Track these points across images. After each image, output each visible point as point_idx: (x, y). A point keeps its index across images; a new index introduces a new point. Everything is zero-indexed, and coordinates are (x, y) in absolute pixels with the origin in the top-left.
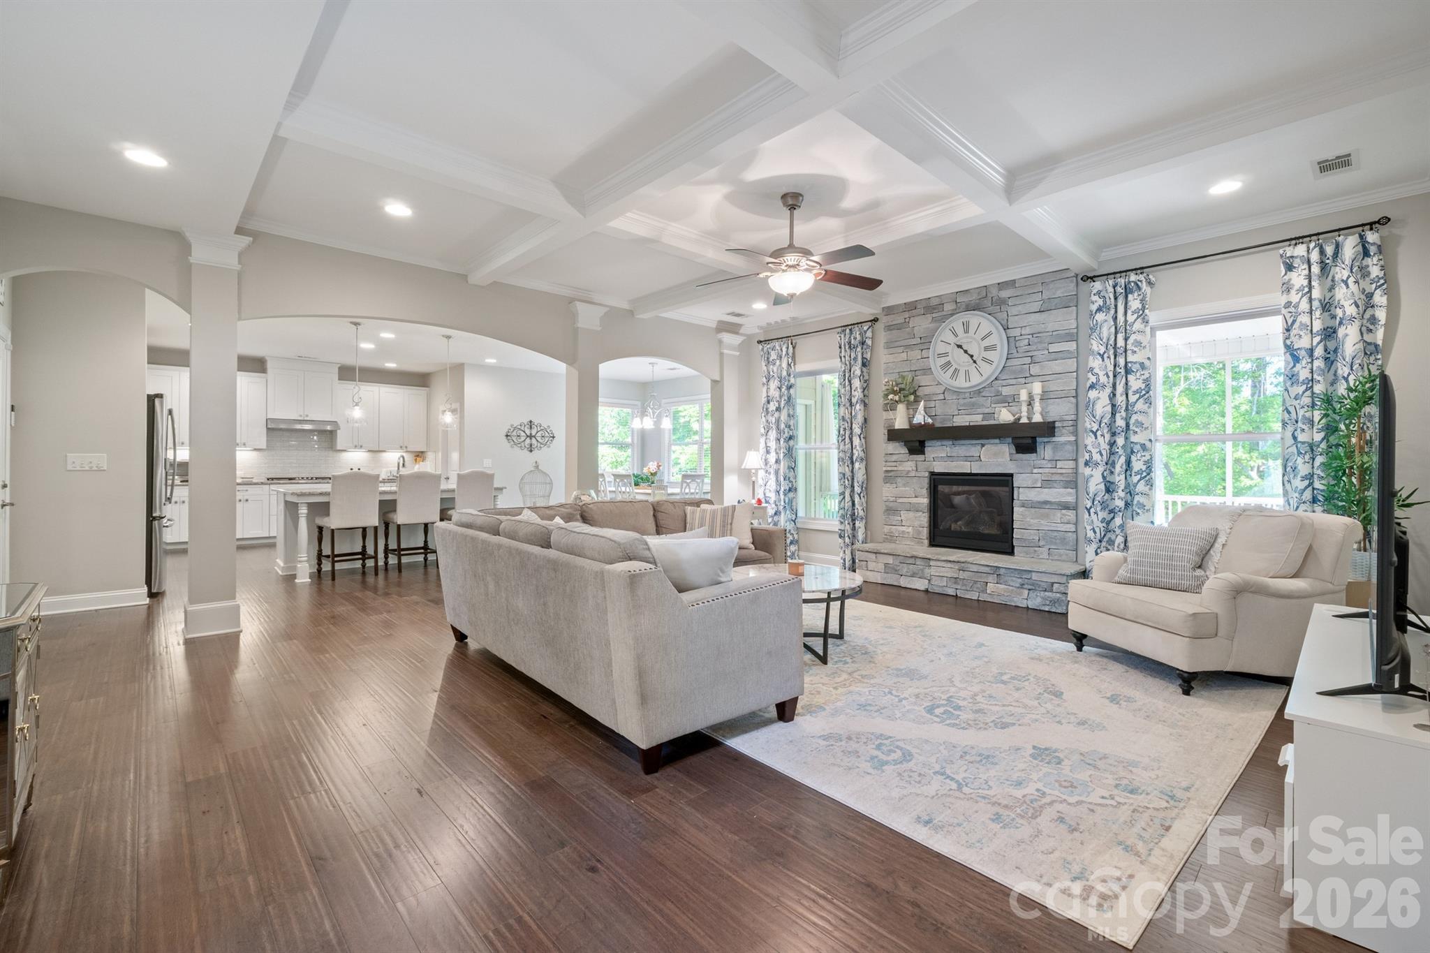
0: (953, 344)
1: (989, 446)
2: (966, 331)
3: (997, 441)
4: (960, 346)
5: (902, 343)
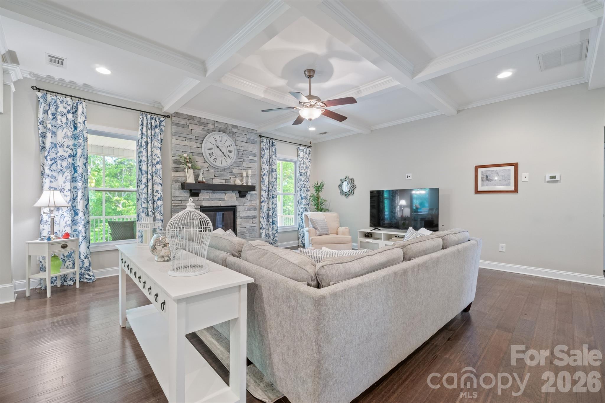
0: (214, 145)
1: (228, 194)
2: (221, 141)
3: (231, 192)
4: (218, 147)
5: (185, 136)
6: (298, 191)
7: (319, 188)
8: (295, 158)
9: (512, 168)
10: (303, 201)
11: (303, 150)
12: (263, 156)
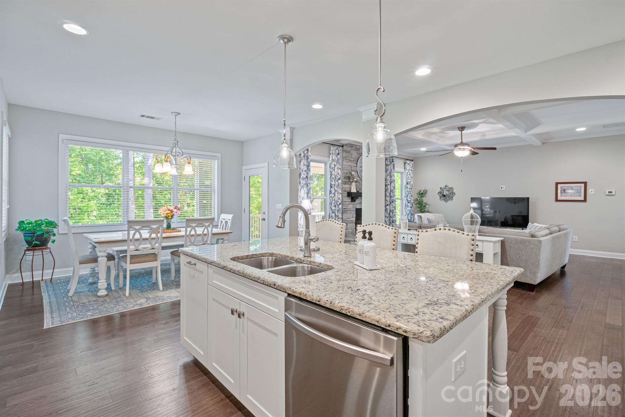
5: (349, 159)
6: (405, 196)
7: (422, 194)
8: (403, 170)
9: (583, 185)
10: (409, 204)
11: (409, 164)
12: (387, 170)
